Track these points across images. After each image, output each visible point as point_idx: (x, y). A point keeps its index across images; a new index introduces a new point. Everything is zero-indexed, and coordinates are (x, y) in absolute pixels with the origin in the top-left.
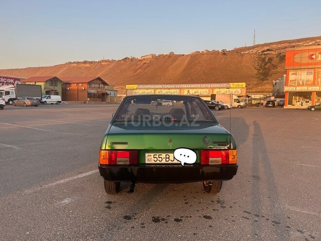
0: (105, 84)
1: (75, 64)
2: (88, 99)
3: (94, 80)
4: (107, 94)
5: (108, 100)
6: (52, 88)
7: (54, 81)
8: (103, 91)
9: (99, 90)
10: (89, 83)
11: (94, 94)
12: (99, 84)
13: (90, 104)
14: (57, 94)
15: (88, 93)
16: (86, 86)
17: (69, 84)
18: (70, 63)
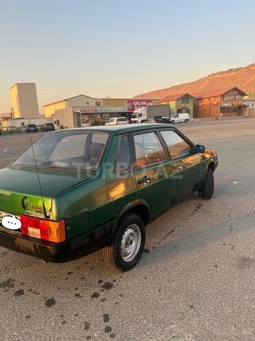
0: (243, 94)
1: (218, 75)
2: (221, 114)
3: (228, 92)
4: (245, 106)
5: (247, 113)
6: (183, 105)
7: (186, 98)
8: (240, 103)
9: (235, 103)
10: (223, 96)
11: (228, 108)
12: (236, 96)
13: (222, 119)
14: (188, 111)
15: (222, 108)
16: (219, 99)
17: (200, 99)
18: (213, 74)
